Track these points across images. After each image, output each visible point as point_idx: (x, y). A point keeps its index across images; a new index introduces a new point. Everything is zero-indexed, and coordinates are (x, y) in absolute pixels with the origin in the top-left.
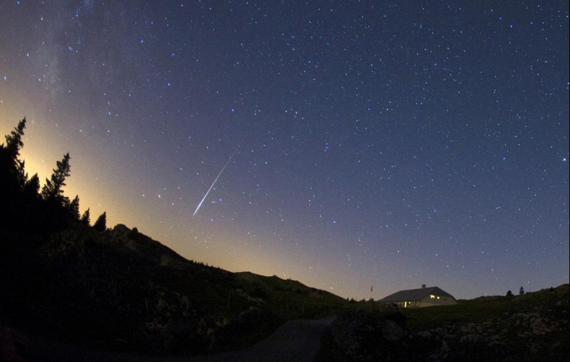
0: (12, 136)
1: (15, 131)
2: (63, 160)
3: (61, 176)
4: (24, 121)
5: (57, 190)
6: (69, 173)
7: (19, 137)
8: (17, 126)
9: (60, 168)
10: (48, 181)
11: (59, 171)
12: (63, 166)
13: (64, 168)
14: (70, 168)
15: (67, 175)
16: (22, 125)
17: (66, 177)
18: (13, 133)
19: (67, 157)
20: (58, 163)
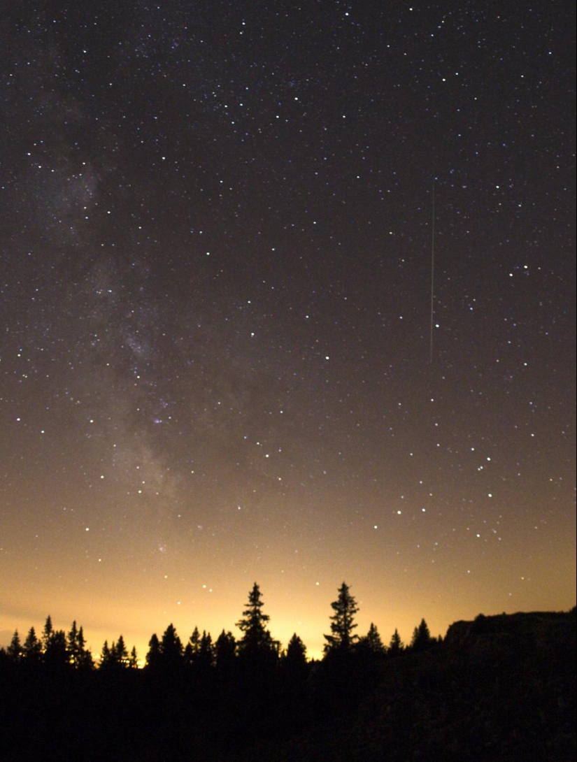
0: (246, 618)
1: (248, 609)
2: (340, 597)
3: (345, 618)
4: (256, 588)
5: (346, 638)
6: (356, 607)
7: (258, 611)
8: (247, 601)
9: (339, 610)
10: (328, 637)
11: (340, 613)
12: (344, 604)
13: (346, 605)
14: (355, 600)
15: (355, 611)
16: (255, 596)
17: (354, 616)
18: (246, 613)
19: (344, 589)
20: (334, 605)
